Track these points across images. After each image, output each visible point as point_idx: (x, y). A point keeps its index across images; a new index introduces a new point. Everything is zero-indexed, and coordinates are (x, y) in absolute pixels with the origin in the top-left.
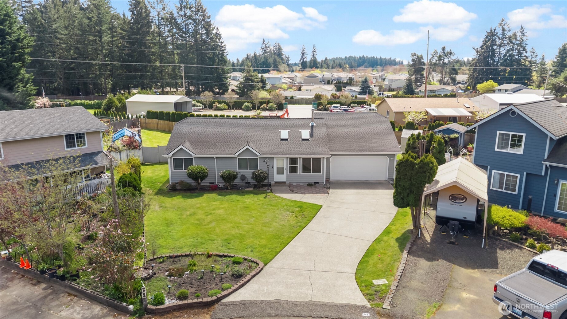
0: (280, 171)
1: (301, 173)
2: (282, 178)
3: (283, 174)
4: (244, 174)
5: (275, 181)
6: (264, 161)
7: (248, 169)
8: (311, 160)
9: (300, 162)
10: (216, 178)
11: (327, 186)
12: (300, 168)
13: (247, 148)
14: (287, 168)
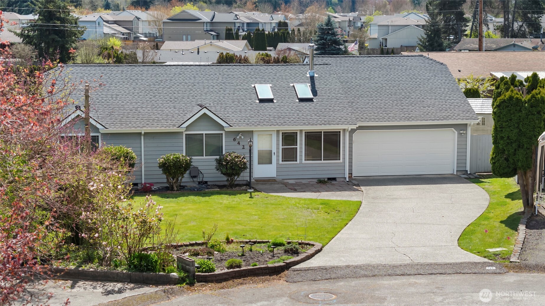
0: (265, 158)
1: (304, 161)
2: (268, 171)
3: (271, 163)
4: (196, 165)
5: (255, 178)
6: (234, 139)
7: (203, 156)
8: (321, 134)
9: (301, 140)
10: (142, 175)
11: (352, 183)
12: (301, 152)
13: (205, 113)
14: (278, 152)
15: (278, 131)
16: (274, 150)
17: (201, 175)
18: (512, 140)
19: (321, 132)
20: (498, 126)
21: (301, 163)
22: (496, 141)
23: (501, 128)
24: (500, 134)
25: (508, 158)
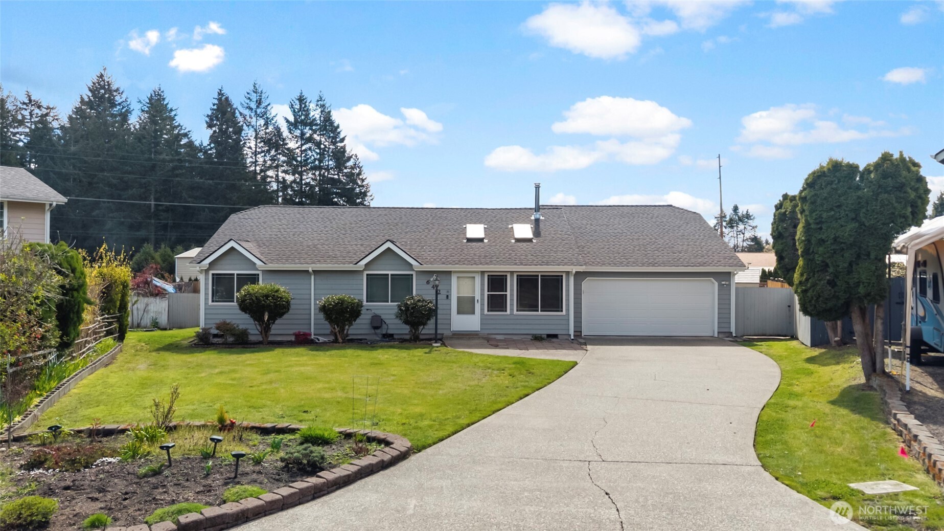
0: (466, 306)
1: (515, 312)
2: (471, 322)
3: (473, 313)
4: (378, 312)
5: (453, 331)
6: (427, 282)
7: (388, 302)
8: (538, 279)
9: (512, 285)
10: (311, 324)
11: (578, 341)
12: (512, 300)
13: (389, 249)
14: (482, 299)
15: (483, 273)
16: (478, 296)
17: (384, 326)
18: (843, 245)
19: (538, 276)
20: (811, 221)
21: (512, 314)
22: (809, 249)
23: (817, 224)
24: (816, 235)
25: (833, 280)
